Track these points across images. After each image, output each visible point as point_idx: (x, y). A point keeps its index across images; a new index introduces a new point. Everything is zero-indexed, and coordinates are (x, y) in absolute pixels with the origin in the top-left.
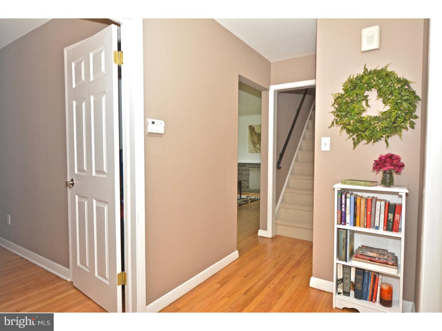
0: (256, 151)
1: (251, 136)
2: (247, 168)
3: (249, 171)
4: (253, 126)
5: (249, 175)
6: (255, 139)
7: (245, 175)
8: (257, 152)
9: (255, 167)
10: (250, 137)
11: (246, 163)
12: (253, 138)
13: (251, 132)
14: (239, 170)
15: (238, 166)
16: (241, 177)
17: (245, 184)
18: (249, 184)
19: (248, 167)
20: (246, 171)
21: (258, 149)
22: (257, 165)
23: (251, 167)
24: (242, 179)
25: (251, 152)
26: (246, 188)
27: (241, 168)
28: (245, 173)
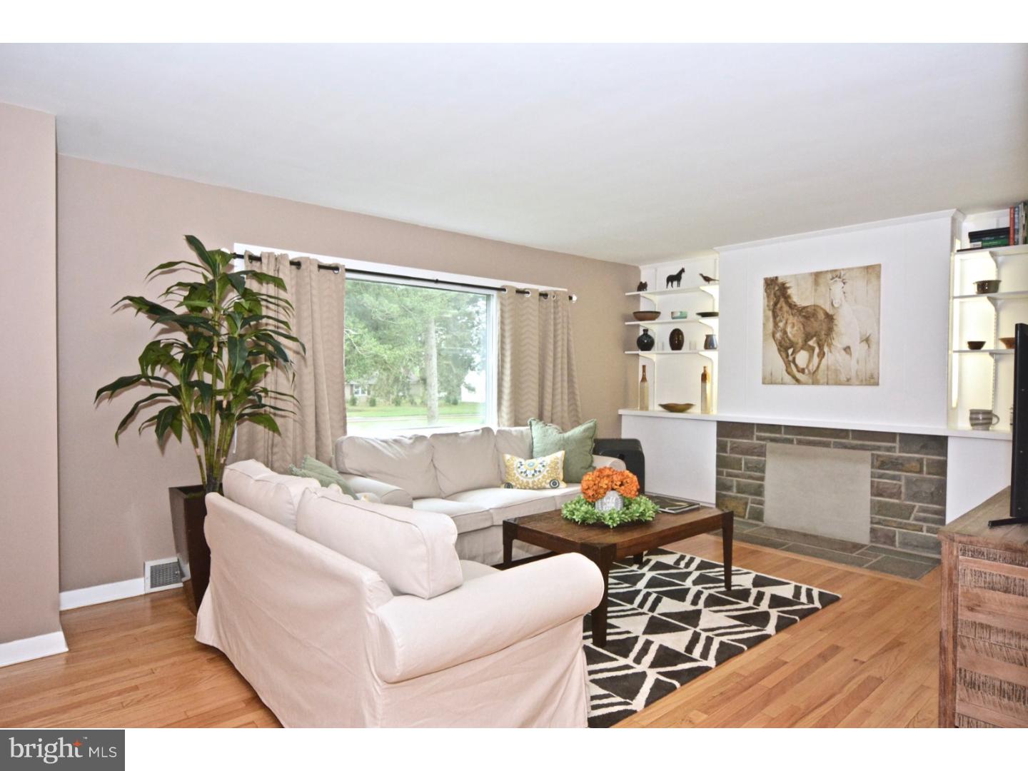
0: (794, 377)
1: (775, 316)
2: (755, 441)
3: (763, 454)
4: (780, 280)
5: (763, 470)
6: (789, 330)
7: (748, 467)
8: (798, 381)
9: (790, 441)
10: (771, 325)
11: (753, 424)
12: (781, 325)
13: (776, 304)
14: (721, 447)
15: (719, 434)
16: (729, 475)
17: (746, 504)
18: (761, 503)
19: (759, 438)
20: (752, 454)
21: (802, 371)
22: (800, 434)
23: (772, 440)
24: (737, 481)
25: (769, 380)
26: (749, 518)
27: (731, 442)
28: (745, 459)
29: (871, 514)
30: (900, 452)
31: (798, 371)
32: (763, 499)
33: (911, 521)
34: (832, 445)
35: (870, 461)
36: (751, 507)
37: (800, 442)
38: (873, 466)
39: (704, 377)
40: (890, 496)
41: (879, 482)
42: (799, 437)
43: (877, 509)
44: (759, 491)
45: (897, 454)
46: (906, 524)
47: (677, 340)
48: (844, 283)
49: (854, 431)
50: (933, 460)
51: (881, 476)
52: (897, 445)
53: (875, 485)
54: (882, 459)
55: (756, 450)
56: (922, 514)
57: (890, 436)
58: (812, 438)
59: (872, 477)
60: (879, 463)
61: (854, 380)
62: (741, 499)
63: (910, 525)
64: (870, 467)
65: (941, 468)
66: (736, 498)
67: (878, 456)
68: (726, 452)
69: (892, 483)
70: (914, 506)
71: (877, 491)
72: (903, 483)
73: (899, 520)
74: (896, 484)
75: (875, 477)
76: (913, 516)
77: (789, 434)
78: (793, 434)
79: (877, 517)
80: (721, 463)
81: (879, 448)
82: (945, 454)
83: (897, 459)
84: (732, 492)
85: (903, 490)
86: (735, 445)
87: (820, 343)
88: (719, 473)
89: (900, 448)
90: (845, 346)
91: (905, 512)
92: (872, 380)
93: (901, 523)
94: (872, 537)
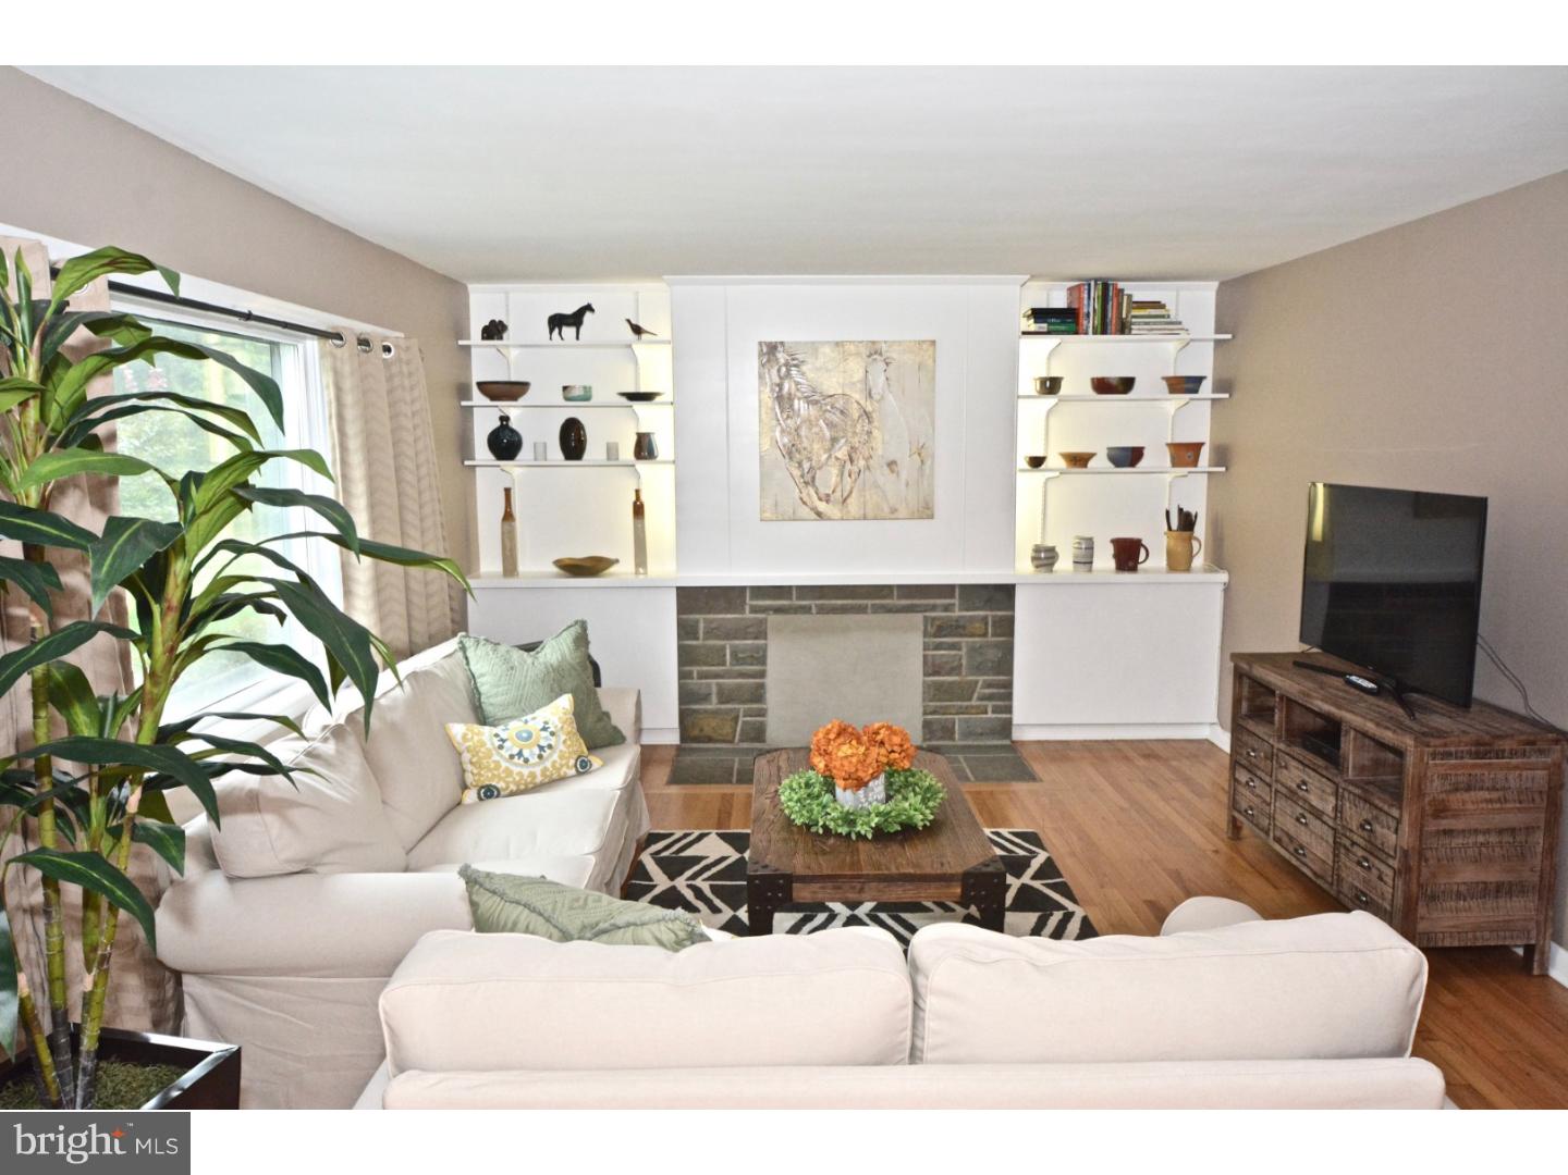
0: (813, 509)
1: (778, 410)
2: (748, 615)
3: (761, 634)
4: (788, 348)
5: (762, 661)
6: (804, 432)
7: (736, 659)
8: (819, 516)
9: (806, 610)
10: (773, 422)
11: (743, 588)
12: (790, 423)
13: (781, 389)
14: (685, 630)
15: (682, 609)
16: (702, 676)
17: (736, 719)
18: (762, 713)
19: (754, 610)
20: (745, 636)
21: (827, 499)
22: (820, 598)
23: (778, 610)
24: (718, 684)
25: (778, 514)
26: (741, 741)
27: (705, 620)
28: (731, 646)
29: (924, 700)
30: (960, 610)
31: (820, 499)
32: (764, 706)
33: (974, 702)
34: (869, 611)
35: (922, 628)
36: (744, 722)
37: (822, 610)
38: (925, 634)
39: (638, 510)
40: (949, 674)
41: (933, 656)
42: (817, 602)
43: (934, 692)
44: (758, 695)
45: (957, 613)
46: (967, 707)
47: (573, 440)
48: (887, 364)
49: (900, 587)
50: (1001, 617)
51: (938, 647)
52: (956, 601)
53: (930, 659)
54: (938, 623)
55: (750, 630)
56: (987, 691)
57: (946, 590)
58: (839, 602)
59: (925, 649)
60: (935, 627)
61: (903, 512)
62: (727, 712)
63: (972, 707)
64: (921, 634)
65: (1007, 627)
66: (715, 713)
67: (934, 619)
68: (697, 639)
69: (949, 656)
70: (977, 682)
71: (932, 668)
72: (963, 652)
73: (959, 703)
74: (955, 655)
75: (929, 650)
76: (976, 696)
77: (804, 599)
78: (809, 599)
79: (931, 704)
80: (686, 657)
81: (934, 608)
82: (1012, 607)
83: (958, 620)
84: (711, 704)
85: (964, 662)
86: (713, 625)
87: (853, 455)
88: (682, 676)
89: (960, 604)
90: (891, 458)
91: (965, 691)
92: (926, 511)
93: (961, 707)
94: (924, 735)
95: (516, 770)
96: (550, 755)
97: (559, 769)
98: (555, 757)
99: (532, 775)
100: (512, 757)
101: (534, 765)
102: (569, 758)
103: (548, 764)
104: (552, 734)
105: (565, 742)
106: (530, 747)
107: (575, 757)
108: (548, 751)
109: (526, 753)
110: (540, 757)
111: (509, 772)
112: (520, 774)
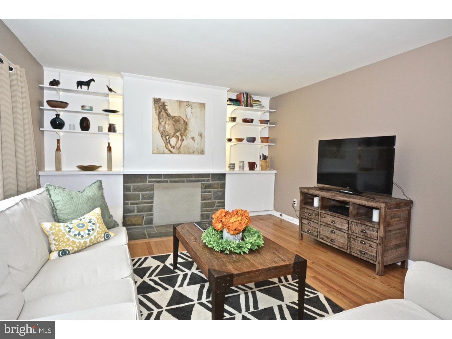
0: (169, 150)
1: (159, 119)
2: (148, 183)
3: (152, 190)
4: (162, 101)
5: (152, 198)
6: (167, 126)
7: (144, 198)
8: (171, 152)
9: (166, 182)
10: (157, 123)
11: (146, 175)
12: (163, 123)
13: (160, 113)
14: (126, 189)
15: (125, 181)
16: (132, 204)
17: (143, 217)
18: (152, 215)
19: (150, 182)
20: (146, 190)
21: (173, 147)
22: (171, 178)
23: (158, 182)
24: (137, 206)
25: (157, 151)
26: (145, 224)
27: (133, 185)
28: (142, 194)
29: (201, 208)
30: (211, 181)
31: (172, 147)
32: (152, 213)
33: (215, 208)
34: (186, 181)
35: (201, 187)
36: (146, 218)
37: (171, 182)
38: (202, 188)
39: (110, 149)
40: (208, 200)
41: (204, 195)
42: (170, 179)
43: (204, 206)
44: (150, 209)
45: (210, 182)
46: (213, 209)
47: (85, 124)
48: (192, 108)
49: (194, 174)
50: (222, 183)
51: (205, 192)
52: (210, 179)
53: (203, 196)
54: (205, 185)
55: (148, 188)
56: (218, 204)
57: (207, 175)
58: (176, 179)
59: (201, 193)
60: (204, 186)
61: (196, 152)
62: (140, 215)
63: (214, 209)
64: (200, 189)
65: (223, 186)
66: (136, 216)
67: (204, 184)
68: (130, 192)
69: (208, 194)
70: (215, 202)
71: (203, 198)
72: (212, 193)
73: (211, 208)
74: (210, 194)
75: (203, 193)
76: (215, 206)
77: (165, 178)
78: (167, 178)
79: (203, 209)
80: (126, 198)
81: (204, 181)
82: (225, 180)
83: (211, 184)
84: (135, 213)
85: (212, 196)
86: (136, 187)
87: (182, 134)
88: (125, 204)
89: (211, 180)
90: (192, 137)
91: (212, 205)
92: (202, 152)
93: (211, 209)
94: (201, 218)
95: (77, 241)
96: (93, 233)
97: (97, 239)
98: (96, 234)
99: (85, 242)
100: (75, 235)
101: (86, 238)
102: (101, 234)
103: (93, 237)
104: (94, 224)
105: (99, 227)
106: (84, 230)
107: (104, 233)
108: (92, 232)
109: (82, 233)
110: (89, 234)
111: (74, 242)
112: (79, 243)
